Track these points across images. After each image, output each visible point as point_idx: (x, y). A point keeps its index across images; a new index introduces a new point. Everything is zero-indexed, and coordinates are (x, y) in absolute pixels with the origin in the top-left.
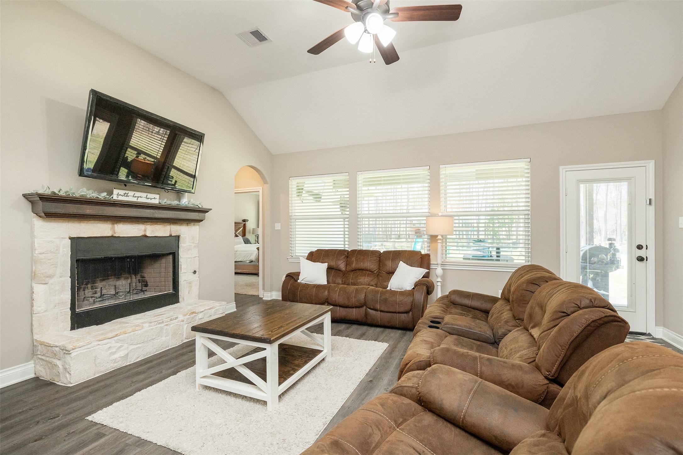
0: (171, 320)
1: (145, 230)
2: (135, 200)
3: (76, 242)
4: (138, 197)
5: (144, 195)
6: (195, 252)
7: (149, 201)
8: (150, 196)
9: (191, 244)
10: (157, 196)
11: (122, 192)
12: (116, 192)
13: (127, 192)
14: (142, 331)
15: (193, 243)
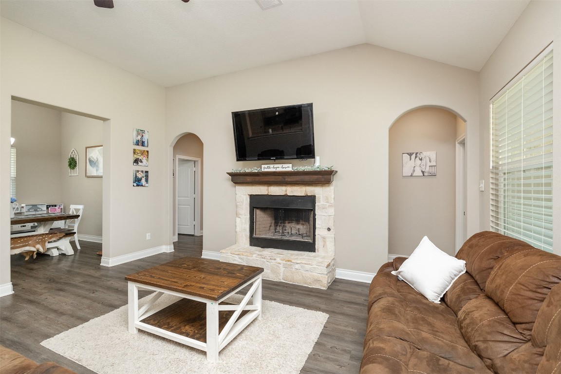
0: (271, 259)
1: (286, 191)
2: (274, 170)
3: (252, 197)
4: (276, 168)
5: (280, 166)
6: (331, 211)
7: (284, 170)
8: (285, 166)
9: (325, 203)
10: (290, 165)
11: (266, 166)
12: (263, 166)
13: (269, 165)
14: (252, 258)
15: (328, 202)
